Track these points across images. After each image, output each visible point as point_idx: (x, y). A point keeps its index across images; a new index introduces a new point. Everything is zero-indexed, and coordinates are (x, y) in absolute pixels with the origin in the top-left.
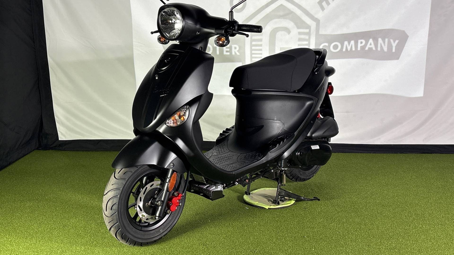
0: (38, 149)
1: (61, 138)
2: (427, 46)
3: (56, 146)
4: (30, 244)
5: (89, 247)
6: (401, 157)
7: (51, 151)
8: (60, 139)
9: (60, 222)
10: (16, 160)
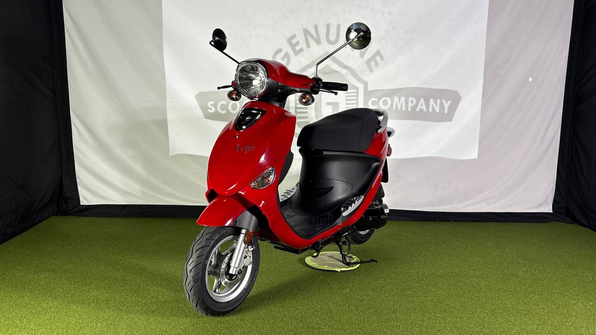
0: (56, 214)
1: (83, 202)
2: (480, 108)
3: (76, 212)
4: (43, 321)
5: (111, 323)
6: (455, 225)
7: (70, 217)
8: (81, 204)
9: (79, 295)
10: (31, 227)
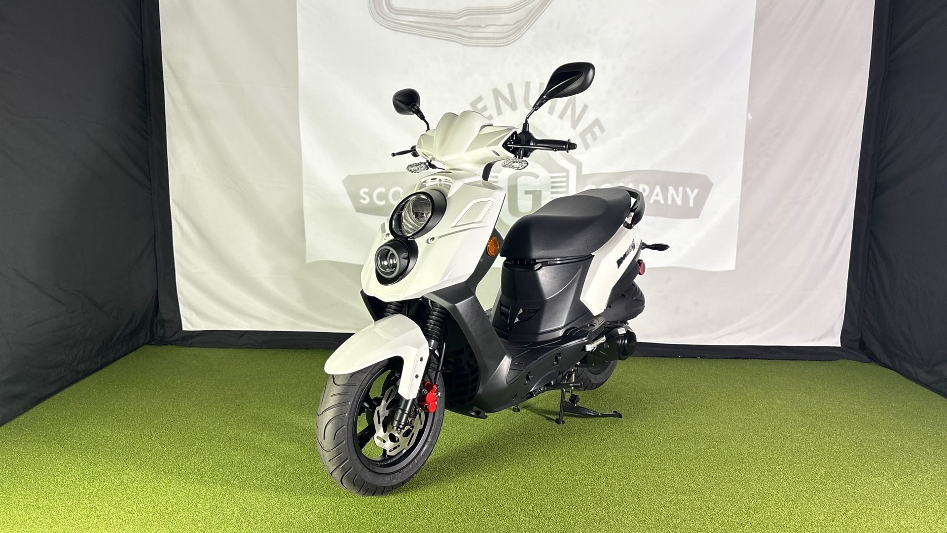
0: (148, 343)
1: (186, 327)
2: (739, 199)
3: (177, 340)
4: (121, 500)
5: (217, 504)
7: (169, 347)
8: (184, 329)
9: (173, 462)
10: (113, 361)
